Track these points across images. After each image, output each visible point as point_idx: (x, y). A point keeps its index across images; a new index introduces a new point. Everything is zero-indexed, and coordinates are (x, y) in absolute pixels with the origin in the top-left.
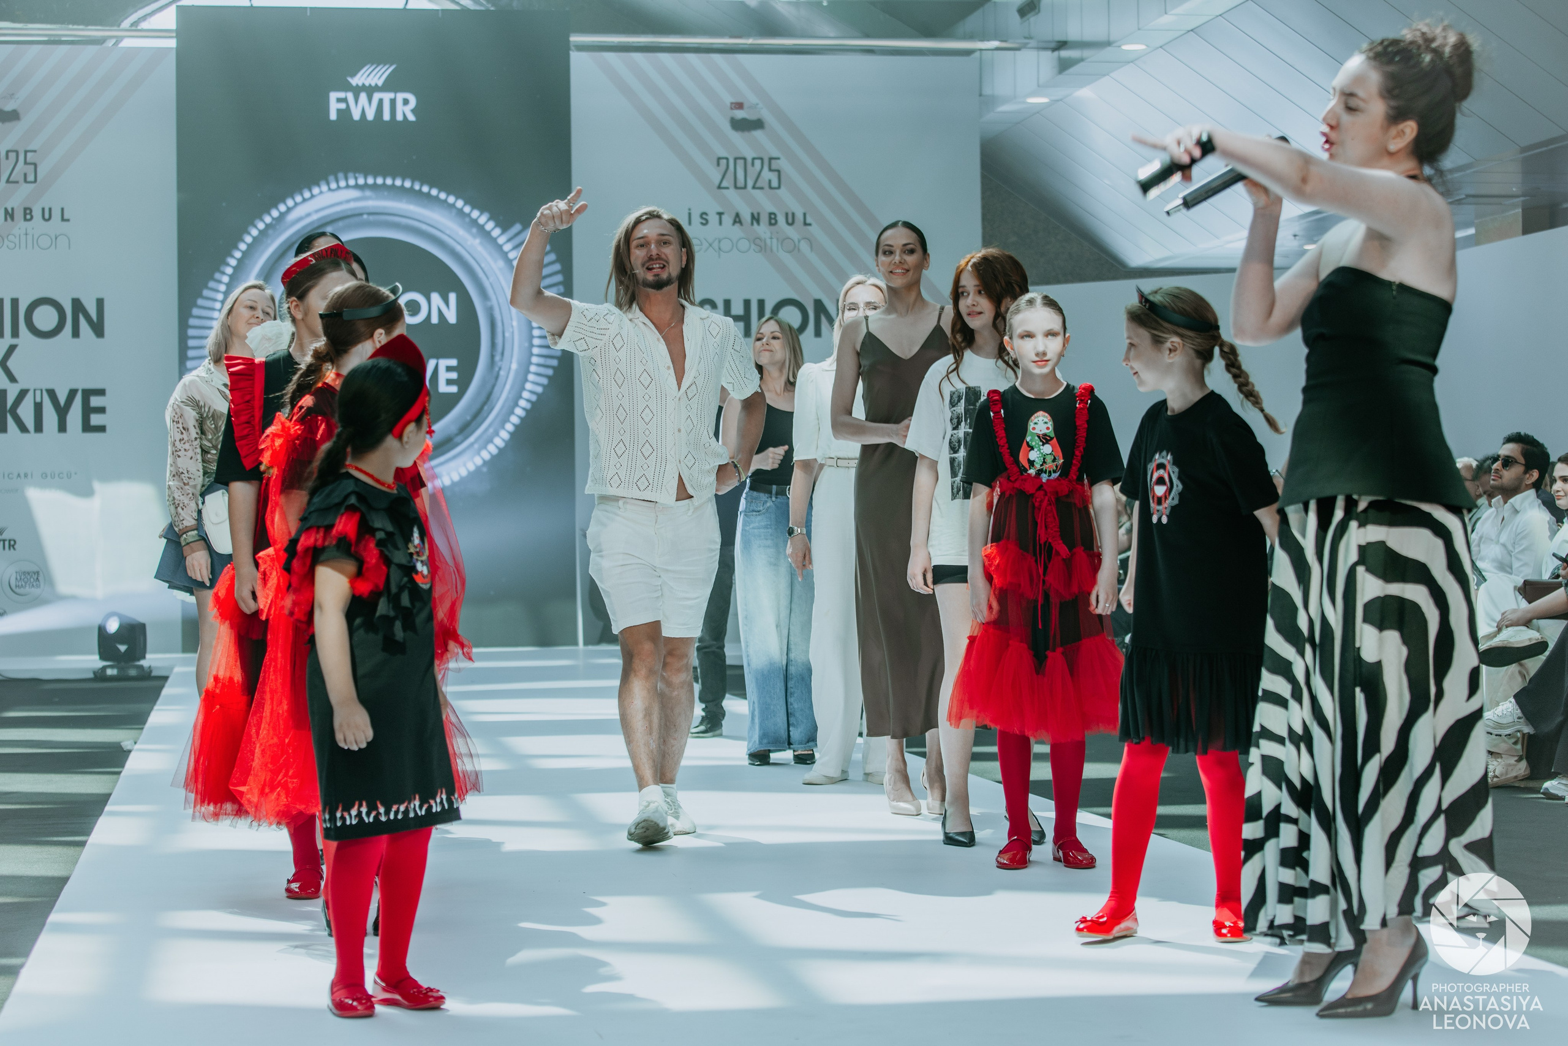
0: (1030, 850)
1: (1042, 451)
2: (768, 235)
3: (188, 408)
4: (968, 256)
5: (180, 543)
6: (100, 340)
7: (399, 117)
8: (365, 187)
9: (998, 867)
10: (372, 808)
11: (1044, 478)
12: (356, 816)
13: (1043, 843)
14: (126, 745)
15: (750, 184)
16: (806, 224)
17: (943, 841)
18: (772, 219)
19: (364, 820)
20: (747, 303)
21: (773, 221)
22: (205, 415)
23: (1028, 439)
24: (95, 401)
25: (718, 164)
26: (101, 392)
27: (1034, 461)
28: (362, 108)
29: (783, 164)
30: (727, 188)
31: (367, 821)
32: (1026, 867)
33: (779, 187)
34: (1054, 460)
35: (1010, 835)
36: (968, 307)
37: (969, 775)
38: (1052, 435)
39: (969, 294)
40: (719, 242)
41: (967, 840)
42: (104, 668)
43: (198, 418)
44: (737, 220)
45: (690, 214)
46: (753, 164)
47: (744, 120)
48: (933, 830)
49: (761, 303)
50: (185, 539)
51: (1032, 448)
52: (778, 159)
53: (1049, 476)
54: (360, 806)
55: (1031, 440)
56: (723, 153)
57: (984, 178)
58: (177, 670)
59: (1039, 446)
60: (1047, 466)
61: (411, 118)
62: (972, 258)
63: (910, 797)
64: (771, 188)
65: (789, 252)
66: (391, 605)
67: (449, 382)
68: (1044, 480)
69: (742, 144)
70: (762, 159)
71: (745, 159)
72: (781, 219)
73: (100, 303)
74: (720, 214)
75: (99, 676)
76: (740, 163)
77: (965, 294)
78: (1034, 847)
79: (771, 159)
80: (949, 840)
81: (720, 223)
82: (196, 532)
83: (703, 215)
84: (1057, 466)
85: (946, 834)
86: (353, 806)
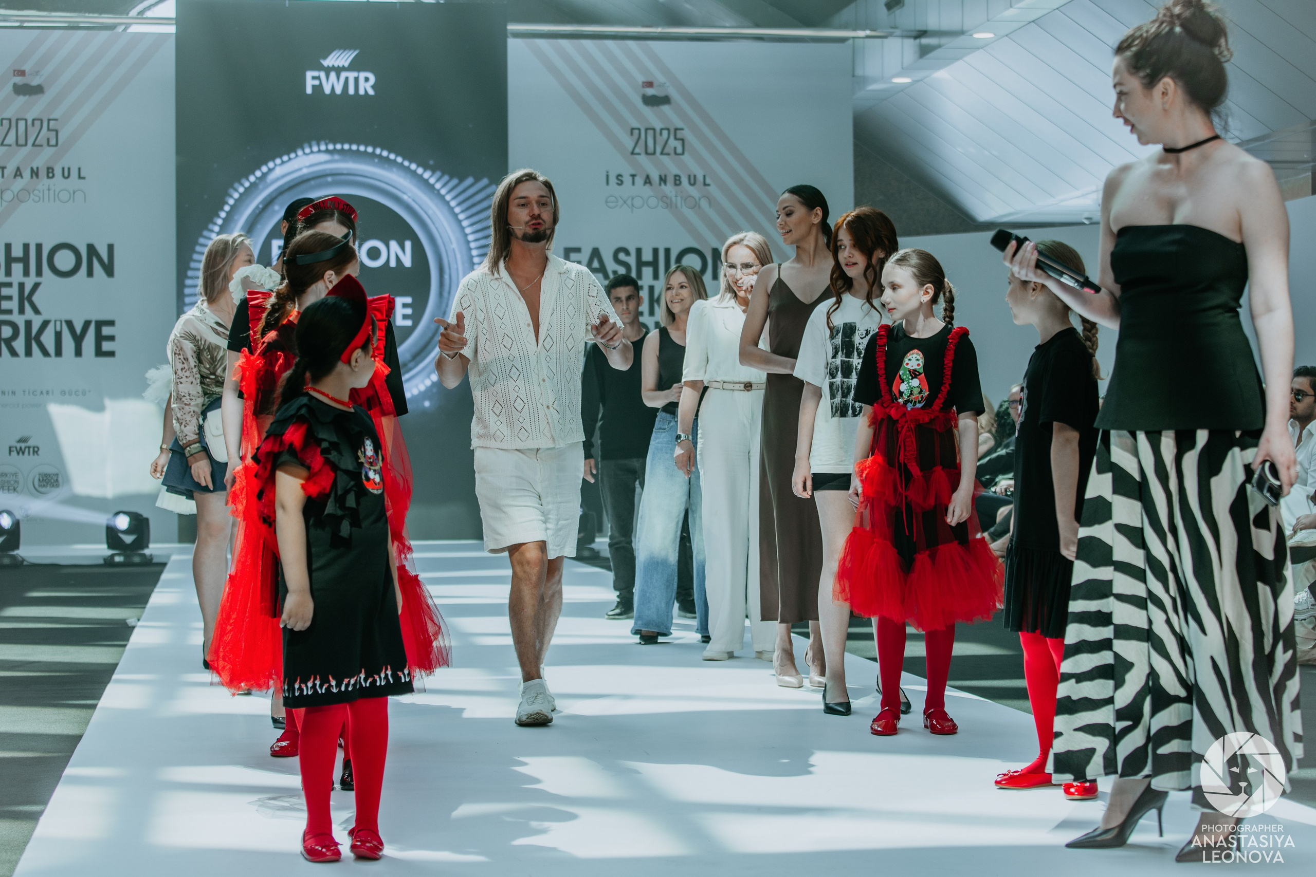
0: (899, 719)
1: (910, 384)
2: (673, 194)
3: (187, 342)
4: (845, 215)
5: (185, 454)
6: (111, 279)
7: (362, 92)
8: (334, 151)
9: (872, 733)
10: (324, 680)
11: (910, 407)
12: (311, 688)
13: (909, 712)
14: (131, 622)
15: (659, 150)
16: (705, 184)
17: (824, 710)
18: (677, 180)
19: (318, 692)
20: (656, 251)
21: (678, 182)
22: (202, 347)
23: (901, 373)
24: (106, 331)
25: (632, 134)
26: (111, 323)
27: (903, 392)
28: (332, 84)
29: (687, 134)
30: (639, 154)
31: (320, 692)
32: (896, 734)
33: (683, 153)
34: (920, 392)
35: (883, 705)
36: (846, 258)
37: (845, 653)
38: (921, 371)
39: (846, 247)
40: (633, 199)
41: (845, 709)
42: (113, 556)
43: (195, 350)
44: (648, 181)
45: (607, 176)
46: (661, 134)
47: (654, 97)
48: (816, 701)
49: (668, 251)
50: (189, 451)
51: (903, 382)
52: (682, 129)
53: (914, 406)
54: (315, 679)
55: (903, 374)
56: (635, 124)
57: (856, 146)
58: (174, 558)
59: (909, 379)
60: (913, 397)
61: (371, 92)
62: (847, 216)
63: (794, 672)
64: (676, 153)
65: (692, 208)
66: (338, 505)
67: (405, 317)
68: (909, 409)
69: (653, 117)
70: (668, 130)
71: (654, 130)
72: (684, 180)
73: (111, 248)
74: (633, 176)
75: (109, 562)
76: (650, 133)
77: (843, 247)
78: (902, 716)
79: (676, 130)
80: (829, 710)
81: (633, 183)
82: (198, 445)
83: (619, 176)
84: (922, 398)
85: (826, 705)
86: (309, 680)
